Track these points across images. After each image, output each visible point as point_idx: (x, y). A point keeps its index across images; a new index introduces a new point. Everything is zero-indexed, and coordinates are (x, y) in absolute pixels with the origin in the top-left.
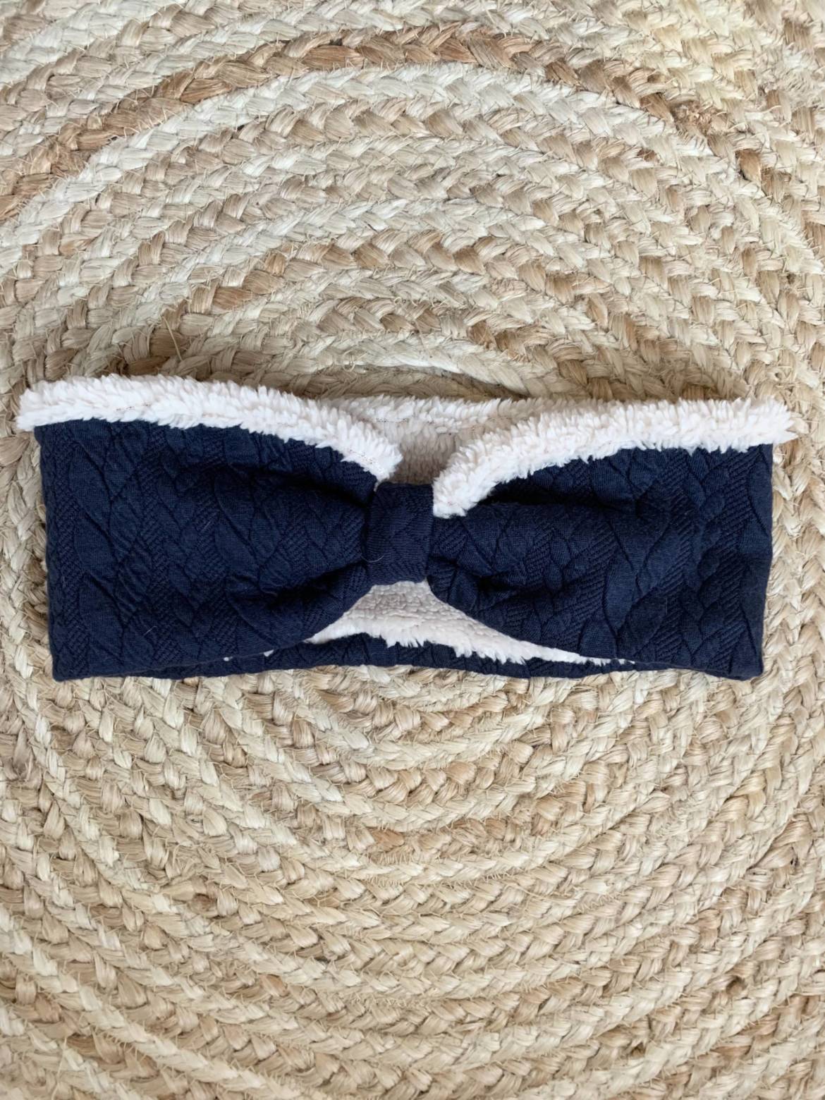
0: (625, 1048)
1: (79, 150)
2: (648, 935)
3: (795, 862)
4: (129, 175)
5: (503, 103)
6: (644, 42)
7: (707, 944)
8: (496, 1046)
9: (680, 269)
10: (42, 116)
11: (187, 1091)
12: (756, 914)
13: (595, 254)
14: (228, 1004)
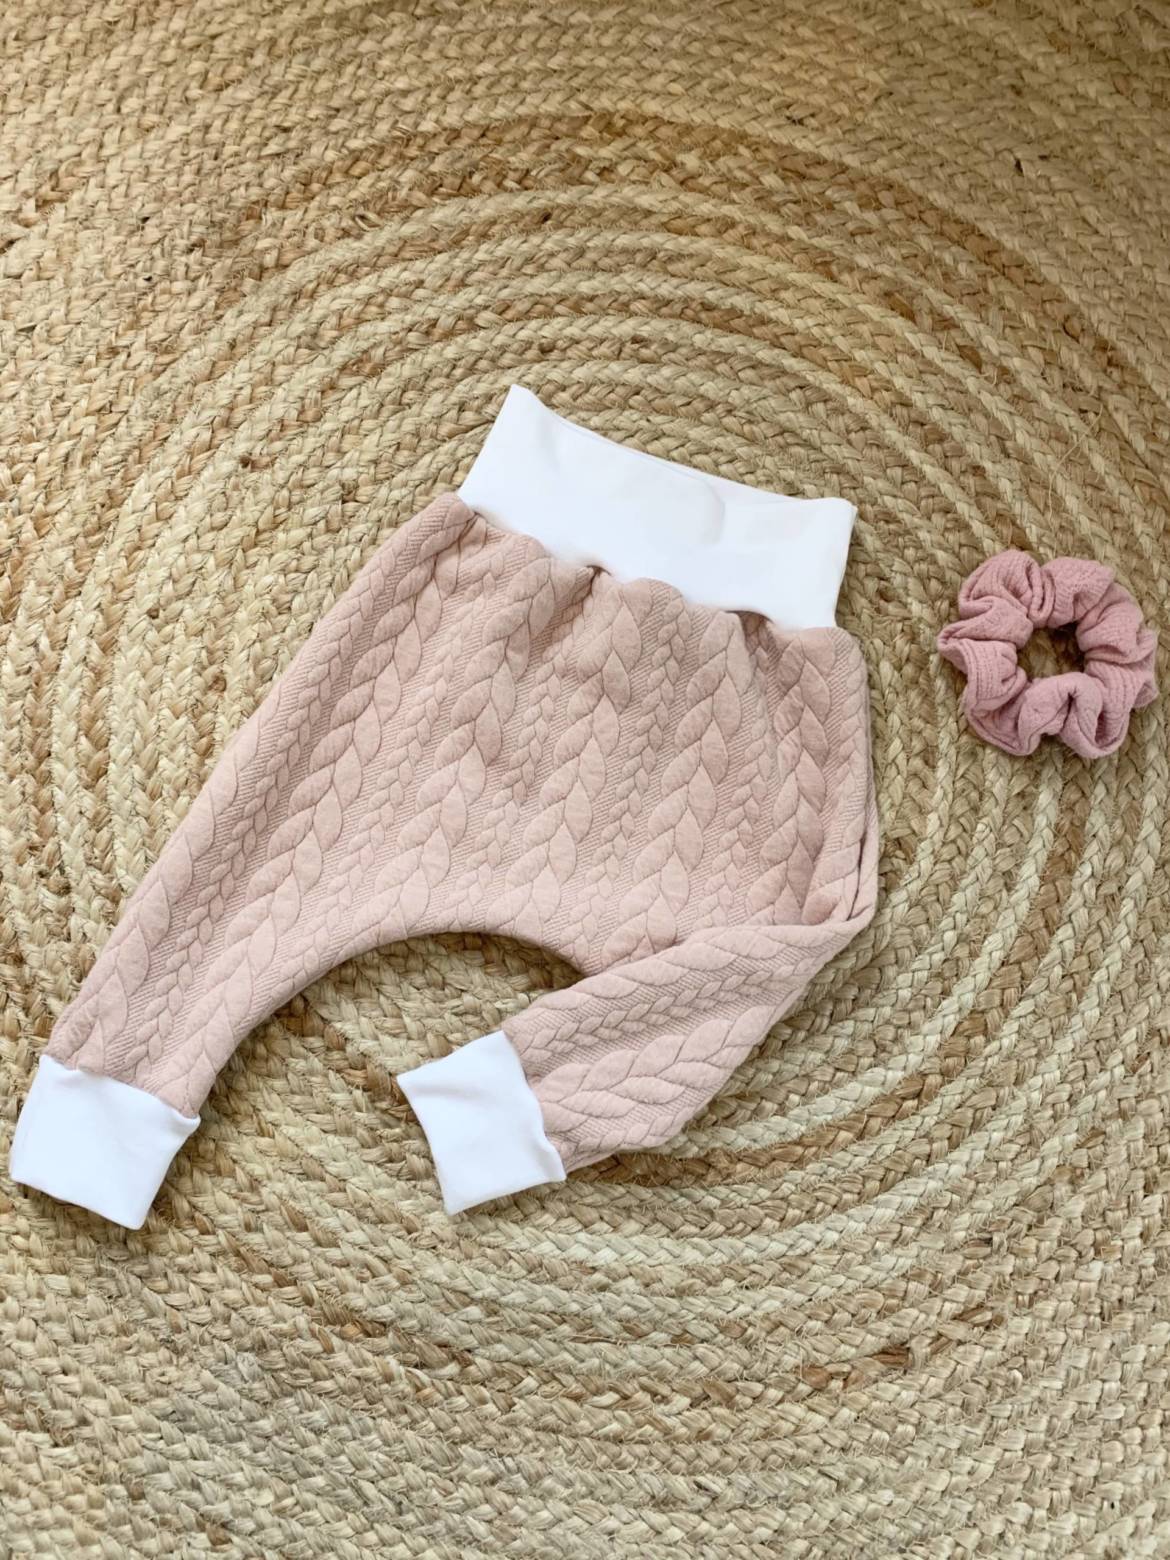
0: (645, 346)
3: (461, 410)
11: (963, 472)
14: (905, 517)
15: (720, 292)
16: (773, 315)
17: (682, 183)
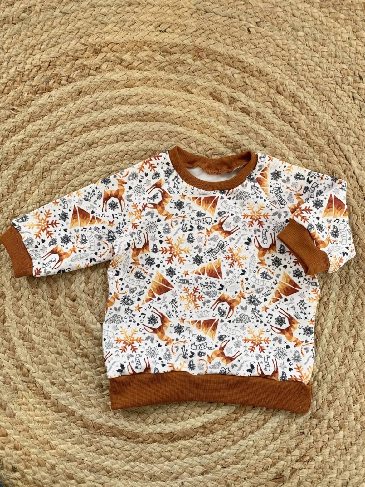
0: (126, 136)
1: (205, 428)
2: (111, 166)
3: (65, 175)
4: (194, 418)
5: (87, 409)
6: (45, 415)
7: (95, 159)
8: (161, 146)
9: (52, 349)
10: (213, 440)
12: (78, 163)
13: (74, 360)
15: (149, 107)
16: (170, 111)
17: (127, 67)
